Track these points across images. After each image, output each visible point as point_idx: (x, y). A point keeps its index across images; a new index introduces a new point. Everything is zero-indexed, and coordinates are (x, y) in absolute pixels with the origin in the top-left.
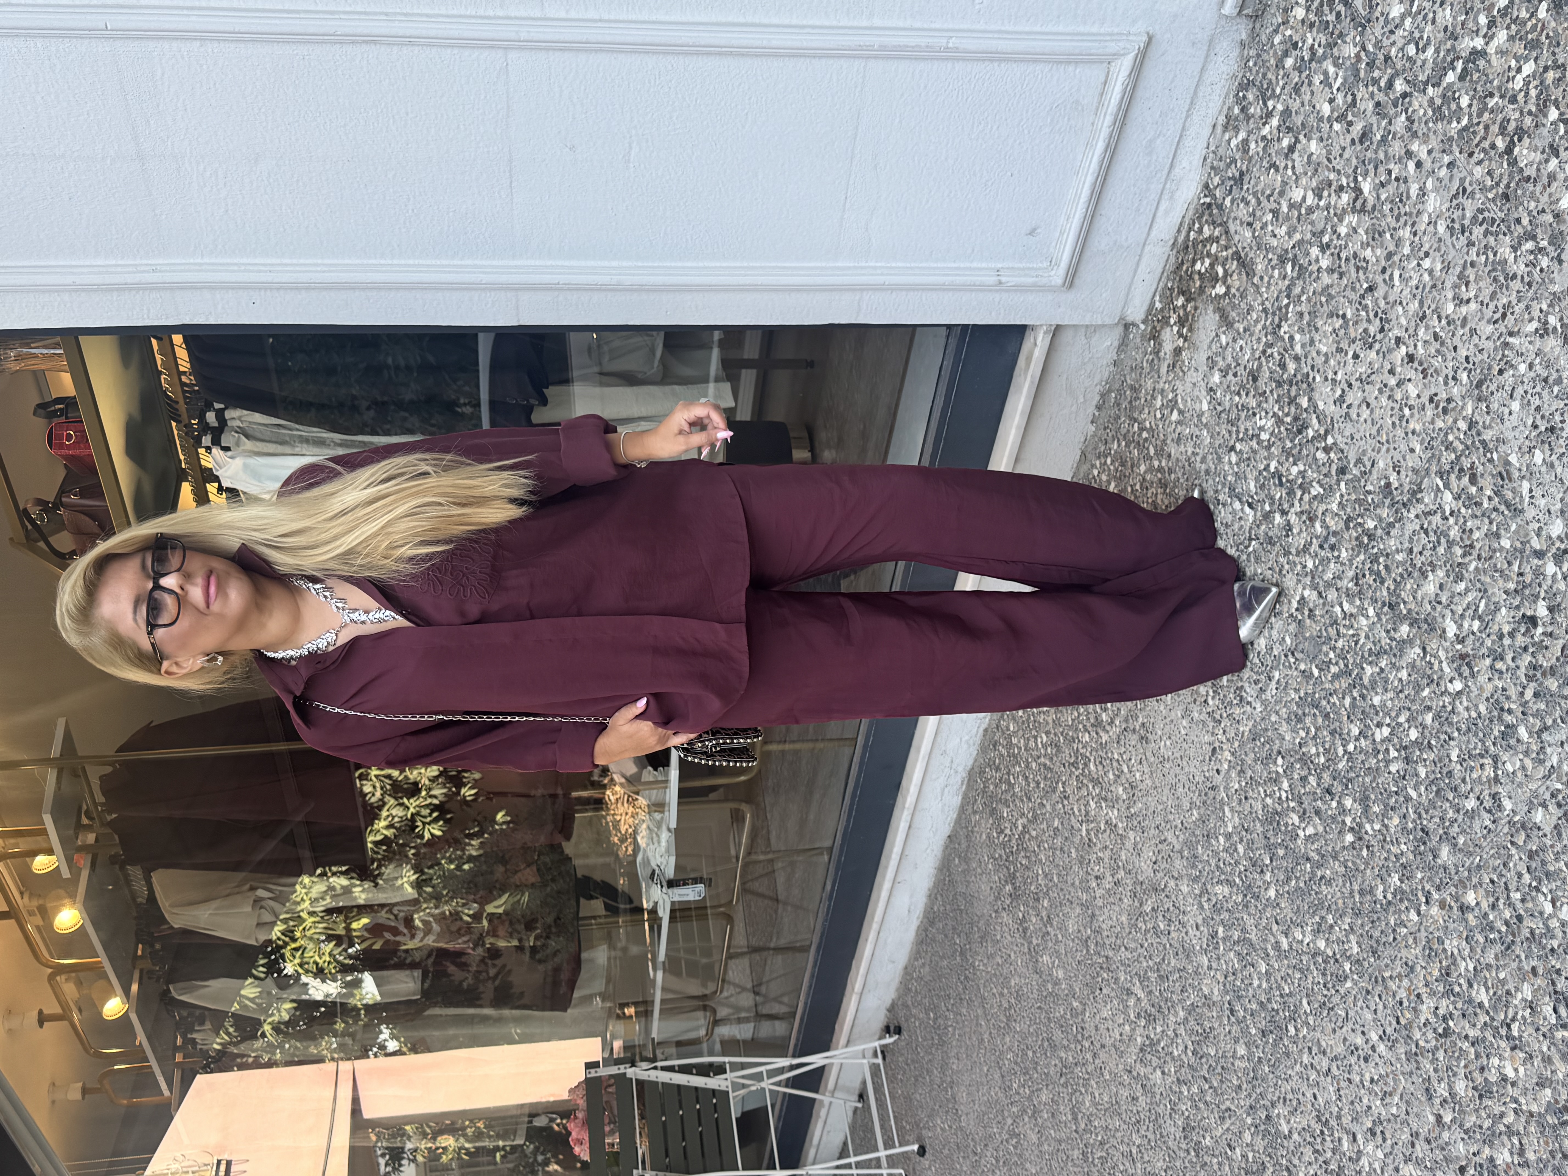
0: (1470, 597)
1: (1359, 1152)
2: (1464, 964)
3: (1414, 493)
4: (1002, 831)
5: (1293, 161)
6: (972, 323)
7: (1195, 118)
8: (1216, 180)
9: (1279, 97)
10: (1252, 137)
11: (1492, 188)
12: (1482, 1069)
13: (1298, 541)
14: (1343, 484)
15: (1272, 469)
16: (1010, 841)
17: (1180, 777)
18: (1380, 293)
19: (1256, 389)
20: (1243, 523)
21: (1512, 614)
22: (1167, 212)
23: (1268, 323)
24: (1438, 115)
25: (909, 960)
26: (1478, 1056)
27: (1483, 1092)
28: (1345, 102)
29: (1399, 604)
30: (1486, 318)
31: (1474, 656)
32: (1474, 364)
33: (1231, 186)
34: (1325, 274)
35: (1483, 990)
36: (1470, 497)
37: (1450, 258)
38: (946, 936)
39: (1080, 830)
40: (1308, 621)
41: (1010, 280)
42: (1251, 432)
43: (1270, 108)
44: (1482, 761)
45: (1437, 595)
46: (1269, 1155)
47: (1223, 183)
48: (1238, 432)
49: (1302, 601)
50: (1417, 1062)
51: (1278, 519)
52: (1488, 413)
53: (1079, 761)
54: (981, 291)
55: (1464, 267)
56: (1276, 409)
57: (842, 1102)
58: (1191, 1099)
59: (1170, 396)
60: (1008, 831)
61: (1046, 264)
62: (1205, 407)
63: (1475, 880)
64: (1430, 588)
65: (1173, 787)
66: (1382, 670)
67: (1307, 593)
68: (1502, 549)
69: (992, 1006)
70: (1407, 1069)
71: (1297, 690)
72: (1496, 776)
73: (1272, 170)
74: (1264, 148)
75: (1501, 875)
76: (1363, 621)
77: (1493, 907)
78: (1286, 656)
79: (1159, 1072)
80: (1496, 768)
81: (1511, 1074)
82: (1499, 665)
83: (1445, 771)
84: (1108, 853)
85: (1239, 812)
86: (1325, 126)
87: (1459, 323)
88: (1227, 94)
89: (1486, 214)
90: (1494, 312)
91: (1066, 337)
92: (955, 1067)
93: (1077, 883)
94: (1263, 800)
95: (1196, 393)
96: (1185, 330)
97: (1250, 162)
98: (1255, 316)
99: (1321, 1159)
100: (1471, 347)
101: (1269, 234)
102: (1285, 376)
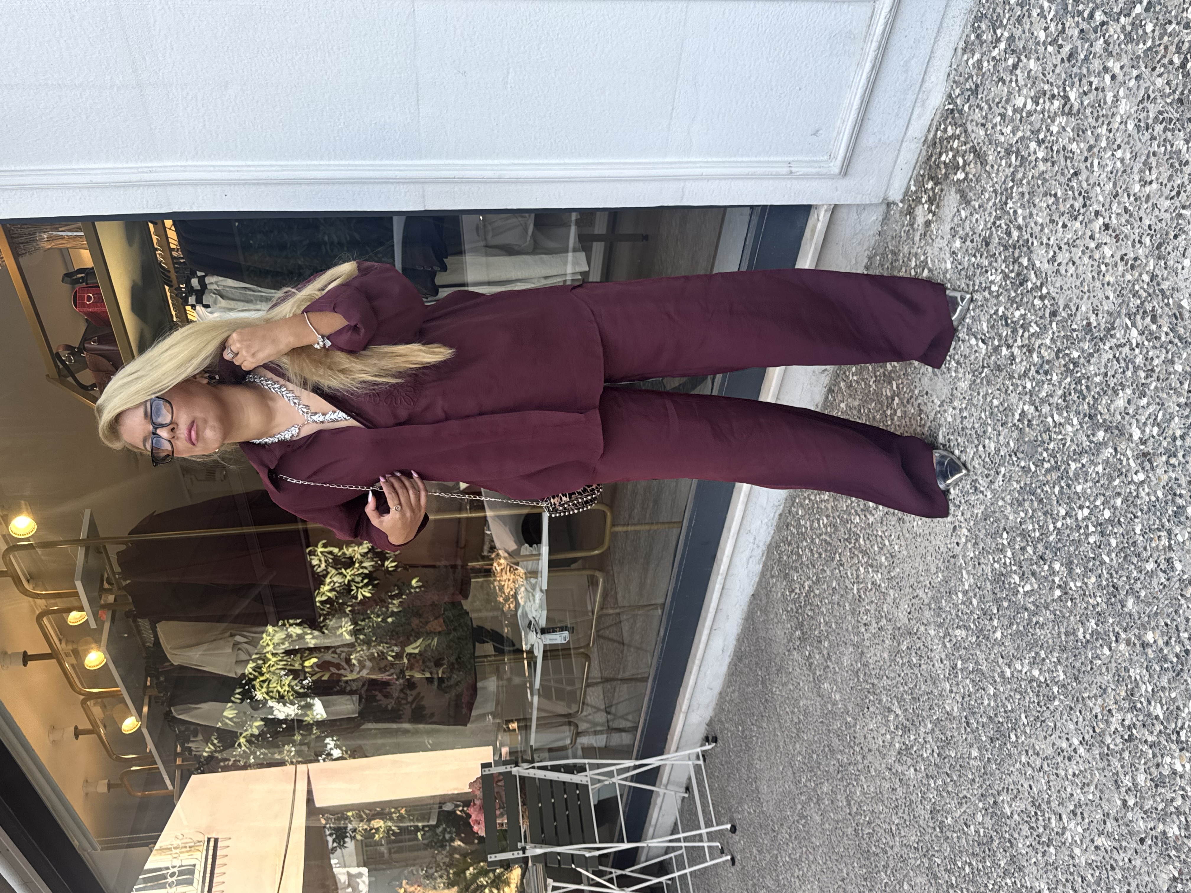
0: (1151, 409)
1: (1064, 828)
2: (1144, 687)
3: (1108, 330)
4: (793, 591)
5: (1017, 76)
6: (769, 204)
7: (941, 43)
8: (958, 91)
9: (1005, 26)
10: (985, 58)
11: (1170, 94)
12: (1158, 766)
13: (1019, 368)
14: (1054, 324)
15: (1000, 313)
16: (799, 598)
17: (929, 548)
18: (1082, 177)
19: (988, 252)
20: (977, 355)
21: (1183, 421)
22: (920, 116)
23: (997, 201)
24: (1129, 38)
25: (723, 688)
26: (1154, 756)
27: (1158, 783)
28: (1056, 30)
29: (1096, 415)
30: (1165, 195)
31: (1154, 454)
32: (1155, 231)
33: (969, 96)
34: (1041, 163)
35: (1158, 706)
36: (1151, 333)
37: (1137, 149)
38: (751, 669)
39: (852, 589)
40: (1027, 429)
41: (799, 170)
42: (984, 285)
43: (999, 35)
44: (1159, 534)
45: (1126, 408)
46: (996, 831)
47: (962, 93)
48: (974, 285)
49: (1023, 413)
50: (1108, 760)
51: (1004, 351)
52: (1166, 268)
53: (851, 537)
54: (777, 179)
55: (1148, 156)
56: (1003, 267)
57: (673, 793)
58: (937, 789)
59: (922, 258)
60: (797, 591)
61: (826, 157)
62: (949, 266)
63: (1153, 624)
64: (1120, 402)
65: (924, 556)
66: (1083, 466)
67: (1026, 408)
68: (1175, 372)
69: (786, 721)
70: (1101, 766)
71: (1018, 482)
72: (1170, 545)
73: (1000, 83)
74: (994, 66)
75: (1173, 620)
76: (1069, 428)
77: (1167, 643)
78: (1010, 456)
79: (912, 769)
80: (1170, 539)
81: (1179, 768)
82: (1173, 461)
83: (1131, 541)
84: (874, 605)
85: (973, 575)
86: (1041, 49)
87: (1143, 199)
88: (966, 25)
89: (1165, 115)
90: (1171, 191)
91: (842, 214)
92: (758, 766)
93: (850, 629)
94: (992, 565)
95: (942, 255)
96: (933, 207)
97: (983, 77)
98: (987, 196)
99: (1035, 834)
100: (1153, 218)
101: (998, 132)
102: (1010, 242)
